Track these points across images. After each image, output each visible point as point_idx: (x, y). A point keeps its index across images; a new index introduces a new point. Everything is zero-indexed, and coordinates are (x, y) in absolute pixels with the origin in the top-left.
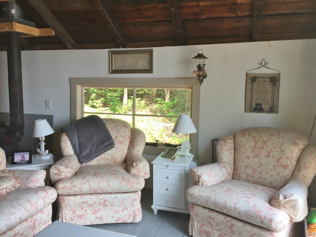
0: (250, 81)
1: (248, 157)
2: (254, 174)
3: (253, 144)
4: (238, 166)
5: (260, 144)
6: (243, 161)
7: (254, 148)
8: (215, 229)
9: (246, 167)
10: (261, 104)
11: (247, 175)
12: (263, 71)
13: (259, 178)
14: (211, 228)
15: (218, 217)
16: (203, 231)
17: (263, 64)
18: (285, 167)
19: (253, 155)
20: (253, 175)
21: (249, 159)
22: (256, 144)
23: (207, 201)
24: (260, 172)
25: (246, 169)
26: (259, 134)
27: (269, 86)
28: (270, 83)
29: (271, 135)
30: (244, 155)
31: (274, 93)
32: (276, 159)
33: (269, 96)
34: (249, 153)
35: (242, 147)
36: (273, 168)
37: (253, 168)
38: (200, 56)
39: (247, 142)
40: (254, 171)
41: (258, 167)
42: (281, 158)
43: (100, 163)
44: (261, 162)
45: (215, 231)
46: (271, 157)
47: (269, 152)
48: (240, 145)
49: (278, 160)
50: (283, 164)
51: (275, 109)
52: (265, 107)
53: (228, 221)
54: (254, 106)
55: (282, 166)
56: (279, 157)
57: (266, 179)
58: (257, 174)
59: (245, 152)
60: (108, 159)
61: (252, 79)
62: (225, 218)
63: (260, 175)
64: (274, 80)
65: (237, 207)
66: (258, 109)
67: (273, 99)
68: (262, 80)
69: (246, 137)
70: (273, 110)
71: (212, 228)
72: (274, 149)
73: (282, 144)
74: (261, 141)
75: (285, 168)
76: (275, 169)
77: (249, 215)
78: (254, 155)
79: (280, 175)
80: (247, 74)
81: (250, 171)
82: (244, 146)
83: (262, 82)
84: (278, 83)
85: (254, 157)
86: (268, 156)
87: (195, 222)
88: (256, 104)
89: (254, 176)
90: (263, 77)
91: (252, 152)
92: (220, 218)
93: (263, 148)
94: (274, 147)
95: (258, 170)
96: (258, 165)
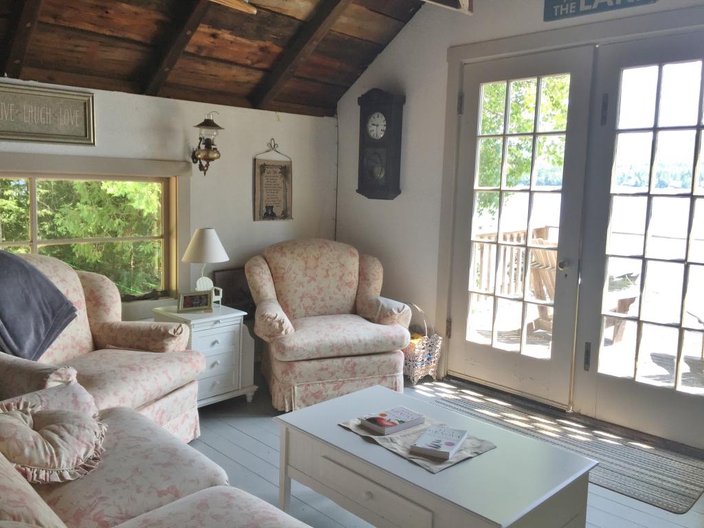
0: (258, 171)
1: (301, 284)
2: (314, 304)
3: (302, 263)
4: (288, 300)
5: (312, 263)
6: (296, 291)
7: (306, 269)
8: (328, 383)
9: (301, 298)
10: (272, 207)
11: (306, 309)
12: (273, 157)
13: (322, 307)
14: (321, 385)
15: (334, 363)
16: (310, 394)
17: (273, 145)
18: (349, 284)
19: (307, 279)
20: (313, 307)
21: (303, 286)
22: (306, 263)
23: (318, 349)
24: (323, 300)
25: (301, 301)
26: (305, 249)
27: (280, 180)
28: (280, 174)
29: (320, 248)
30: (295, 282)
31: (286, 190)
32: (338, 278)
33: (281, 194)
34: (300, 277)
35: (288, 272)
36: (337, 290)
37: (311, 297)
38: (208, 124)
39: (293, 263)
40: (314, 300)
41: (319, 293)
42: (343, 275)
43: (55, 360)
44: (320, 286)
45: (327, 385)
46: (331, 277)
47: (327, 271)
48: (284, 269)
49: (341, 278)
50: (348, 282)
51: (289, 213)
52: (278, 211)
53: (348, 363)
54: (264, 210)
55: (347, 284)
56: (341, 274)
57: (331, 306)
58: (319, 303)
59: (295, 278)
60: (67, 347)
61: (260, 168)
62: (344, 361)
63: (322, 304)
64: (285, 170)
65: (361, 338)
66: (269, 215)
67: (285, 198)
68: (271, 170)
69: (289, 255)
70: (286, 215)
71: (323, 384)
72: (331, 265)
73: (339, 257)
74: (311, 256)
75: (350, 287)
76: (339, 290)
77: (378, 341)
78: (309, 278)
79: (346, 297)
80: (255, 160)
81: (308, 302)
82: (291, 269)
83: (272, 172)
84: (290, 175)
85: (309, 282)
86: (327, 276)
87: (296, 388)
88: (267, 207)
89: (315, 308)
90: (273, 166)
91: (305, 275)
92: (336, 364)
93: (317, 266)
94: (331, 263)
95: (319, 297)
96: (317, 291)
